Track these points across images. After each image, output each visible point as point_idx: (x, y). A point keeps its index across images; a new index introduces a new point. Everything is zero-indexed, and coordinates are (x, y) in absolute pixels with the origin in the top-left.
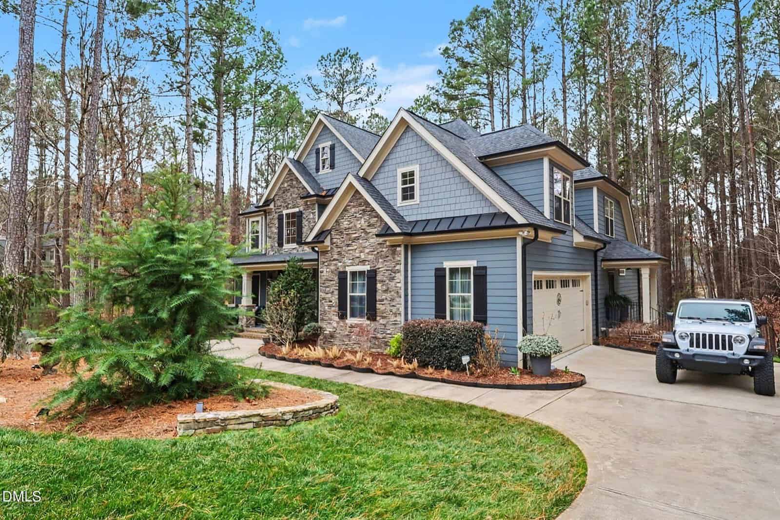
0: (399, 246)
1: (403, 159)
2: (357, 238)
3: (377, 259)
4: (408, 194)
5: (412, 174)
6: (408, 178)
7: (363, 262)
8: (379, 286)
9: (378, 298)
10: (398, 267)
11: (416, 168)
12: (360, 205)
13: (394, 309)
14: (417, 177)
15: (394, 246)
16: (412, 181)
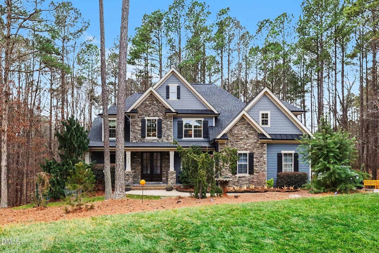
0: (265, 144)
1: (262, 108)
2: (243, 139)
3: (253, 149)
4: (265, 122)
5: (267, 114)
6: (265, 116)
7: (246, 149)
8: (255, 160)
9: (254, 164)
10: (264, 152)
11: (269, 113)
12: (244, 124)
13: (262, 169)
14: (269, 116)
15: (262, 144)
16: (267, 117)
